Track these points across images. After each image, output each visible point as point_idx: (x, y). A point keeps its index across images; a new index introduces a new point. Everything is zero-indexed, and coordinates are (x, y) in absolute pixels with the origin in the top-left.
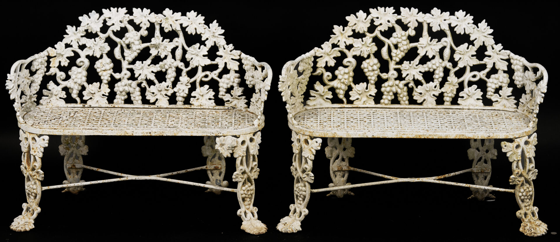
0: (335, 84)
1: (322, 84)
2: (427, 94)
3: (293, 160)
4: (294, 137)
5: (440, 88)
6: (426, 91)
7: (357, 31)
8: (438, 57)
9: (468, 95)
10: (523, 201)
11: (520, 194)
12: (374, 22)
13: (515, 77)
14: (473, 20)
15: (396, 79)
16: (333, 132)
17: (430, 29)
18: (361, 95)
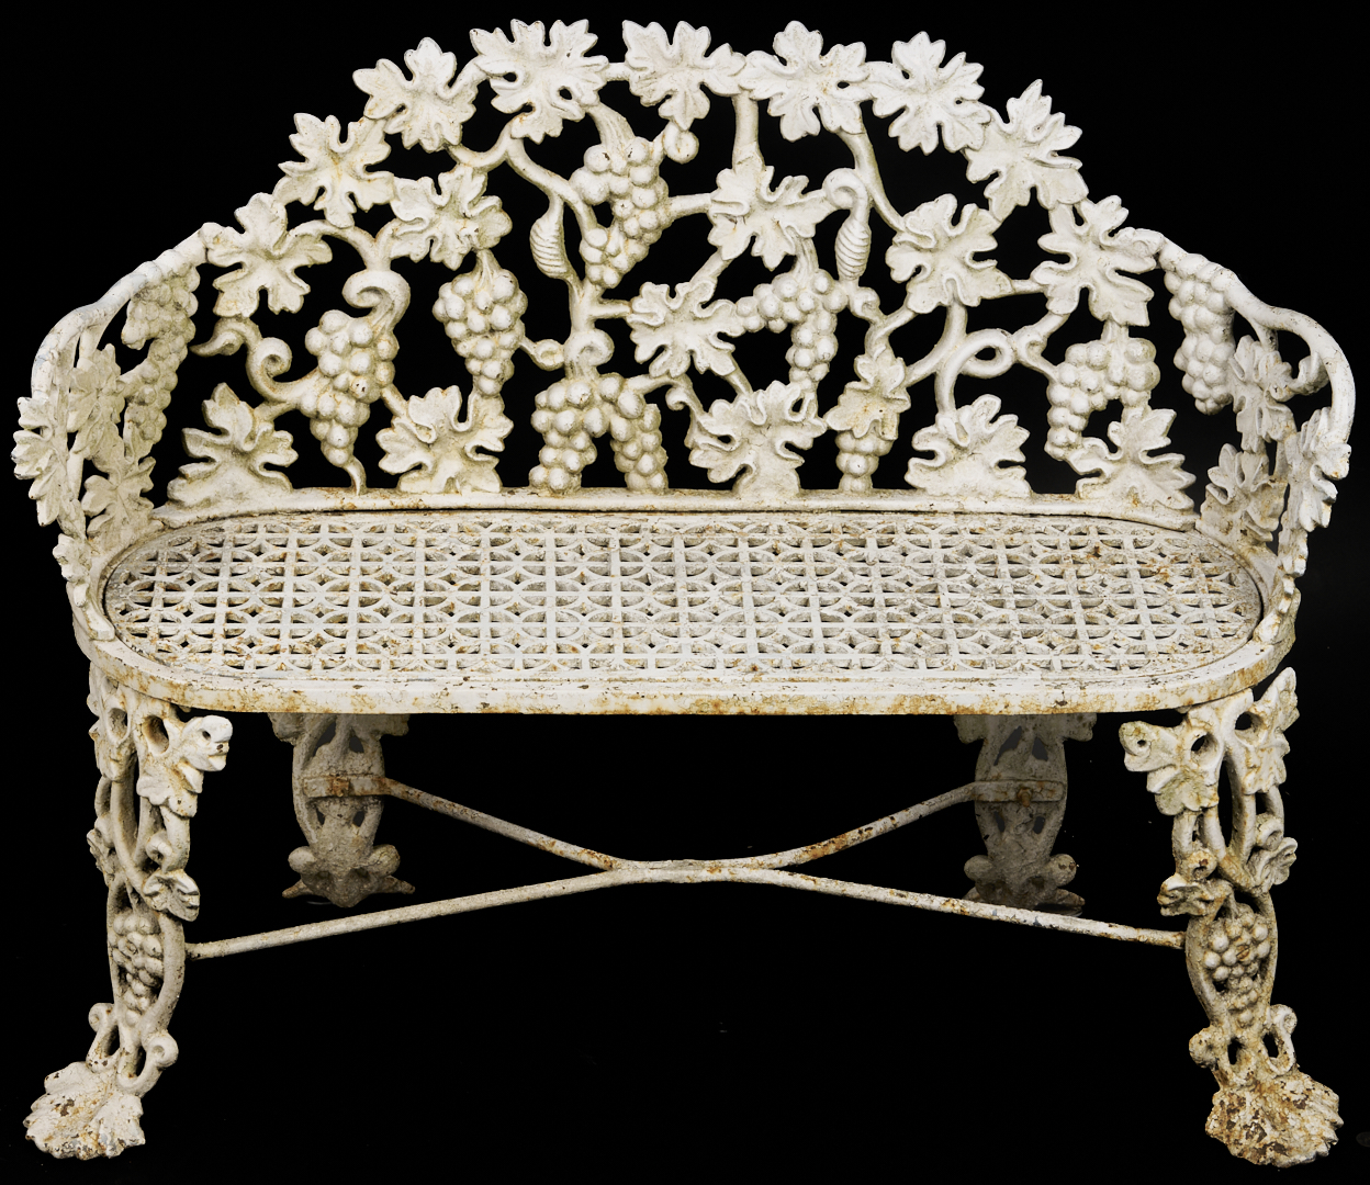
0: (305, 394)
1: (242, 398)
2: (758, 439)
3: (98, 806)
4: (99, 699)
5: (821, 413)
6: (749, 428)
7: (408, 142)
8: (808, 262)
9: (957, 447)
10: (1221, 986)
11: (1211, 959)
12: (495, 95)
13: (1186, 359)
14: (980, 81)
15: (603, 369)
16: (287, 687)
17: (768, 127)
18: (437, 450)
